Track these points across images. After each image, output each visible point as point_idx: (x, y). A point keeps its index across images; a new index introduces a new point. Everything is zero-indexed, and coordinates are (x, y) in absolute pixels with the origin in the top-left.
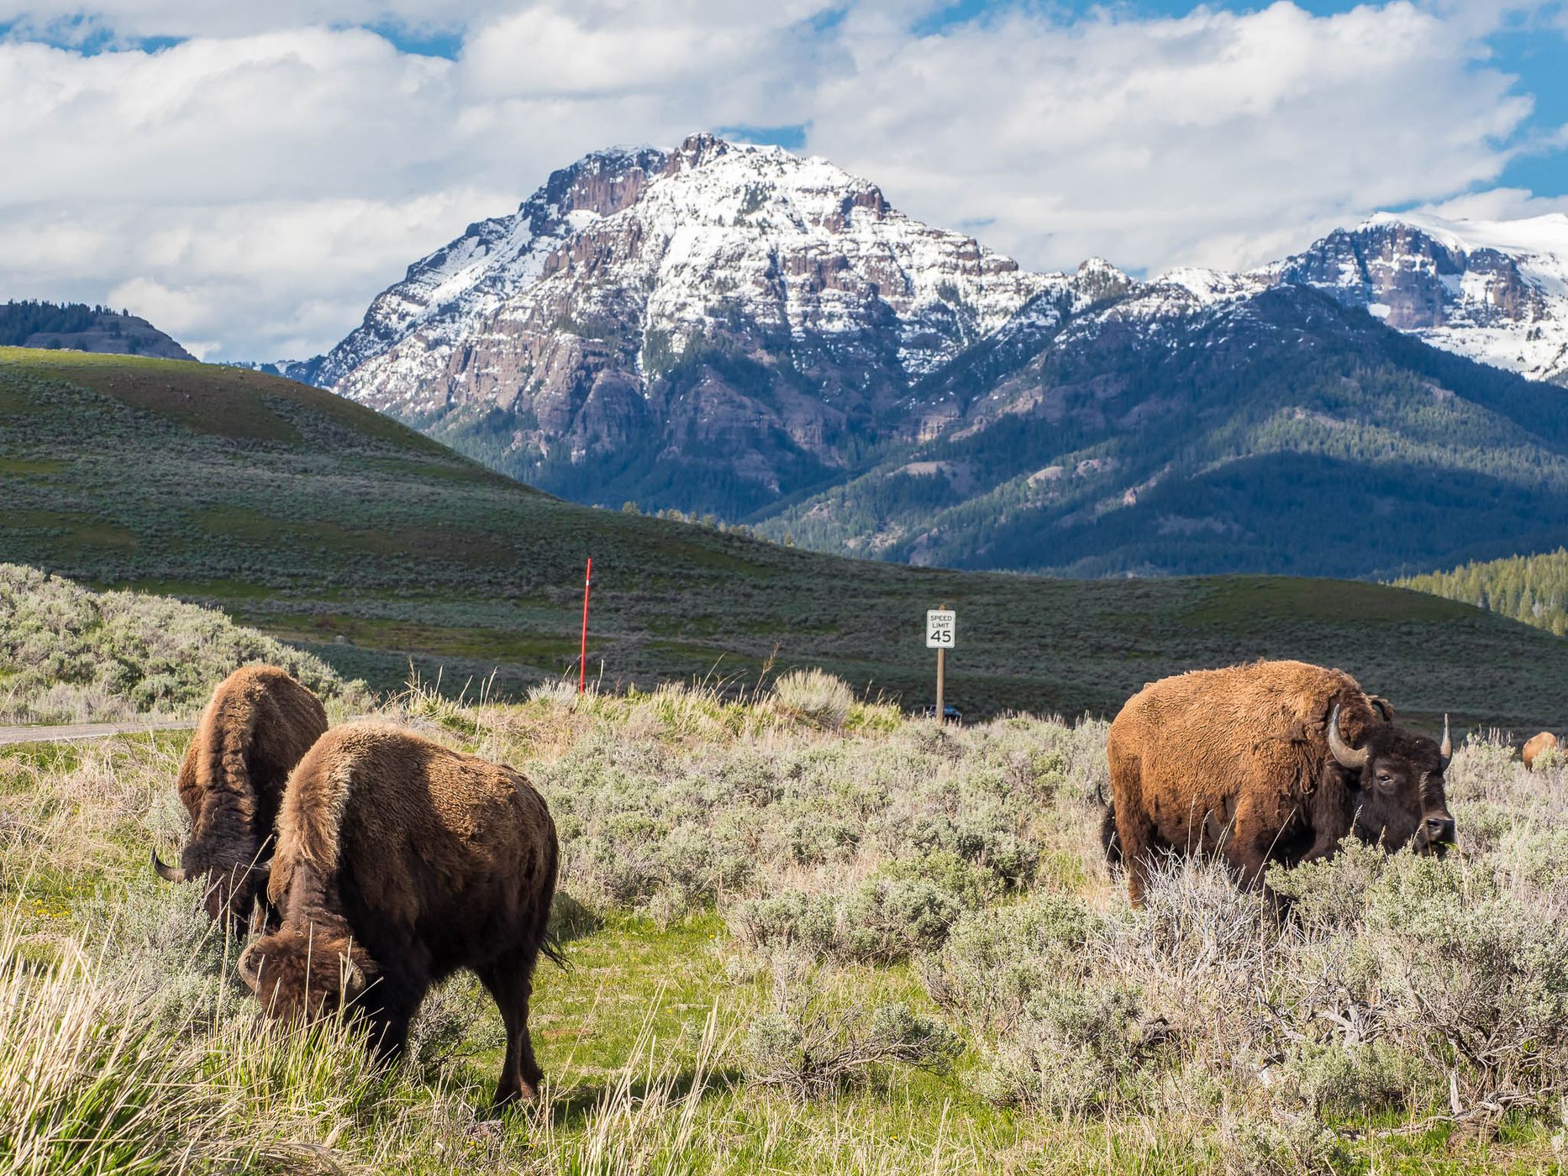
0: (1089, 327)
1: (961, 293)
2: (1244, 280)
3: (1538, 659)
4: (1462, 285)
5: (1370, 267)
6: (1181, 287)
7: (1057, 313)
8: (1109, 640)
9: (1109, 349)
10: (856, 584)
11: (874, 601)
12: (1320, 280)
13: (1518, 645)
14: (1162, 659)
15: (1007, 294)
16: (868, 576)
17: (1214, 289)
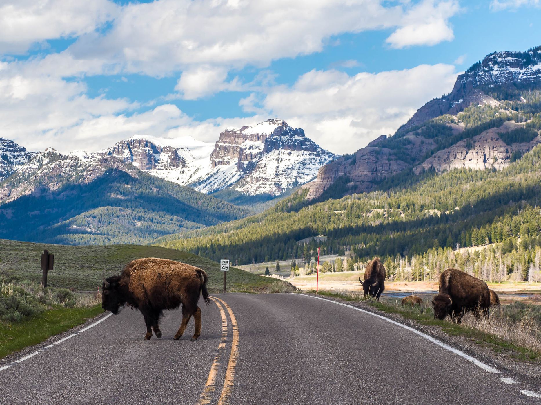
0: (48, 168)
1: (9, 158)
2: (94, 155)
3: (216, 270)
4: (160, 157)
5: (133, 151)
6: (76, 156)
7: (38, 164)
8: (86, 264)
9: (54, 175)
10: (4, 247)
11: (11, 252)
12: (118, 155)
13: (209, 266)
14: (103, 270)
15: (23, 158)
16: (8, 244)
17: (85, 157)
